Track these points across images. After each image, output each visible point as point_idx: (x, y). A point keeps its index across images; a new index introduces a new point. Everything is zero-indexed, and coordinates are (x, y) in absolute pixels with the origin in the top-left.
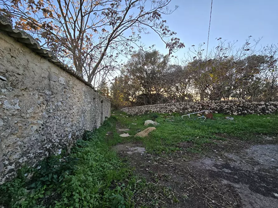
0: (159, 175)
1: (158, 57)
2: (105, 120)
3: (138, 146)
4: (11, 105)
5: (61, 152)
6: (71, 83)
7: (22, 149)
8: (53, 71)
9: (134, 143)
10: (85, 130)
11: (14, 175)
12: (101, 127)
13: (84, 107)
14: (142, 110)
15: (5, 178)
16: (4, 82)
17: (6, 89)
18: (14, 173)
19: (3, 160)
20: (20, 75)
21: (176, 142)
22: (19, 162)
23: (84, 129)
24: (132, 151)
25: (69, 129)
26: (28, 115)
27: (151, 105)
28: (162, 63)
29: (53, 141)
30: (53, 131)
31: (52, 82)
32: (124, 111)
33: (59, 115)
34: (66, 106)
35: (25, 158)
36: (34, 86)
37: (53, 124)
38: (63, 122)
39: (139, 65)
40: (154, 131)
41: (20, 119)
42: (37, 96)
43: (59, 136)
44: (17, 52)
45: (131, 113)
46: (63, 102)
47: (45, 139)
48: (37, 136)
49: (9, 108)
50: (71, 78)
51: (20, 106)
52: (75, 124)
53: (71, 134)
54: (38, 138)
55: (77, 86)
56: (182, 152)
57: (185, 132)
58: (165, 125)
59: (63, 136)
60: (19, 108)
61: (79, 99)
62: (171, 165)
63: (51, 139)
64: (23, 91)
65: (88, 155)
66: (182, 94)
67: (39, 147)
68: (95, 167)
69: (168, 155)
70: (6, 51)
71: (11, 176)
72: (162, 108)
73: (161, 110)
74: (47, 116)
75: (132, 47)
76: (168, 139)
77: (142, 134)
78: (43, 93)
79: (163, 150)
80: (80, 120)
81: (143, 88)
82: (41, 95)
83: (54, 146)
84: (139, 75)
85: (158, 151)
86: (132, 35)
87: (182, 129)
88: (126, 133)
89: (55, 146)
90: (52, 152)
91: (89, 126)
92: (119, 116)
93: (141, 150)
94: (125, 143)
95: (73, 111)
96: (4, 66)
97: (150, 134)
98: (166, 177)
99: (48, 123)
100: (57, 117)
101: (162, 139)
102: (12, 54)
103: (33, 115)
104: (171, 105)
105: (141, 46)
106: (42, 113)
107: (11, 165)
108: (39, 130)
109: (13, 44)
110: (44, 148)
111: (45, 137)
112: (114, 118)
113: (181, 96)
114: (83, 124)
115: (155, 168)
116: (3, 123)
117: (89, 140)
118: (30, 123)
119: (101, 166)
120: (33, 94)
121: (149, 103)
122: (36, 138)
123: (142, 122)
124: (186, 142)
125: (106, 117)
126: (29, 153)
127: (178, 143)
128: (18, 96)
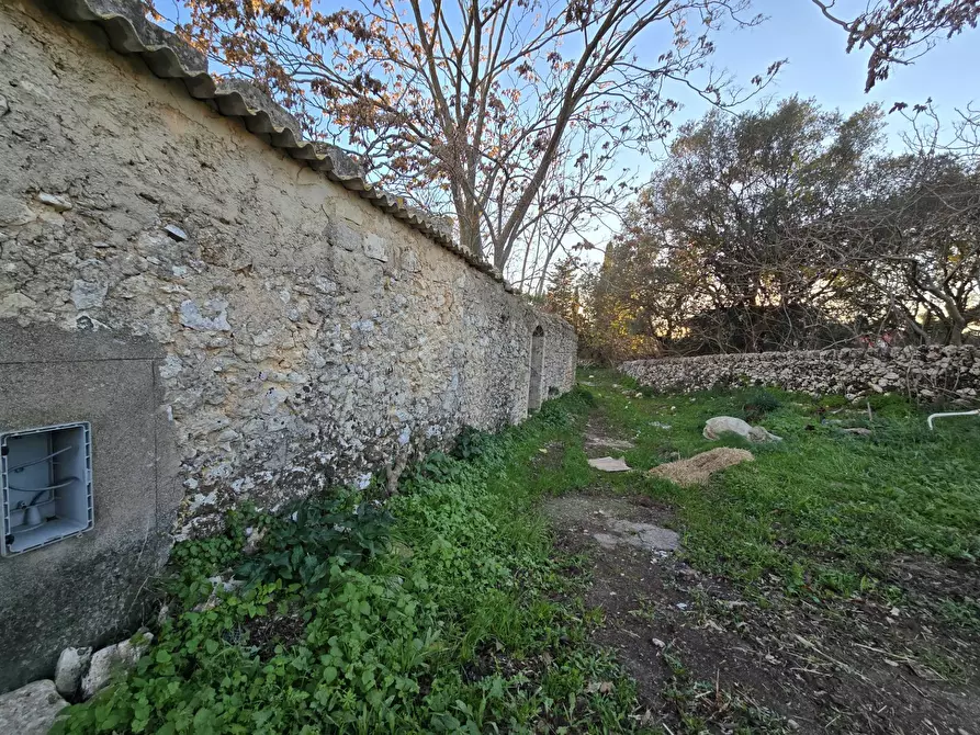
0: (712, 697)
1: (808, 130)
2: (550, 400)
3: (648, 519)
4: (204, 316)
5: (368, 483)
6: (411, 257)
7: (241, 452)
8: (342, 214)
9: (637, 504)
10: (464, 425)
11: (213, 523)
12: (529, 420)
13: (461, 346)
14: (704, 372)
15: (190, 525)
16: (180, 243)
17: (189, 265)
18: (213, 519)
19: (184, 475)
20: (228, 223)
21: (865, 543)
22: (233, 490)
23: (459, 421)
24: (619, 535)
25: (403, 414)
26: (257, 354)
27: (751, 355)
28: (826, 159)
29: (343, 443)
30: (344, 414)
31: (339, 252)
32: (629, 373)
33: (365, 362)
34: (390, 337)
35: (248, 479)
36: (278, 261)
37: (344, 391)
38: (377, 386)
39: (705, 185)
40: (740, 466)
41: (232, 362)
42: (286, 295)
43: (365, 429)
44: (217, 147)
45: (654, 382)
46: (379, 320)
47: (313, 435)
48: (287, 419)
49: (197, 326)
50: (412, 239)
51: (231, 322)
52: (426, 399)
53: (407, 430)
54: (292, 426)
55: (433, 270)
56: (895, 612)
57: (940, 501)
58: (810, 446)
59: (378, 431)
60: (227, 328)
61: (442, 315)
62: (805, 663)
63: (337, 437)
64: (242, 274)
65: (439, 513)
66: (949, 307)
67: (293, 456)
68: (448, 563)
69: (799, 604)
70: (183, 148)
71: (206, 524)
72: (805, 369)
73: (803, 379)
74: (321, 361)
75: (670, 102)
76: (814, 522)
77: (682, 472)
78: (305, 285)
79: (772, 569)
80: (445, 387)
81: (716, 283)
82: (301, 294)
83: (343, 460)
84: (701, 225)
85: (744, 565)
86: (674, 48)
87: (922, 482)
88: (616, 456)
89: (350, 459)
90: (339, 477)
91: (478, 412)
92: (608, 389)
93: (658, 540)
94: (598, 494)
95: (420, 354)
96: (179, 194)
97: (722, 476)
98: (751, 724)
99: (326, 383)
100: (360, 368)
101: (781, 513)
102: (202, 158)
103: (274, 354)
104: (862, 357)
105: (709, 89)
106: (305, 350)
107: (206, 495)
108: (297, 405)
109: (207, 122)
110: (310, 460)
111: (315, 429)
112: (587, 396)
113: (941, 315)
114: (455, 400)
115: (704, 651)
116: (179, 368)
117: (470, 460)
118: (264, 377)
119: (473, 566)
120: (274, 288)
121: (740, 344)
122: (284, 426)
123: (693, 423)
124: (939, 559)
125: (552, 390)
126: (261, 468)
127: (877, 556)
128: (226, 291)
